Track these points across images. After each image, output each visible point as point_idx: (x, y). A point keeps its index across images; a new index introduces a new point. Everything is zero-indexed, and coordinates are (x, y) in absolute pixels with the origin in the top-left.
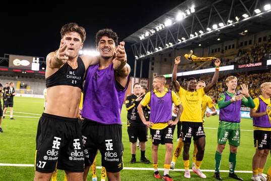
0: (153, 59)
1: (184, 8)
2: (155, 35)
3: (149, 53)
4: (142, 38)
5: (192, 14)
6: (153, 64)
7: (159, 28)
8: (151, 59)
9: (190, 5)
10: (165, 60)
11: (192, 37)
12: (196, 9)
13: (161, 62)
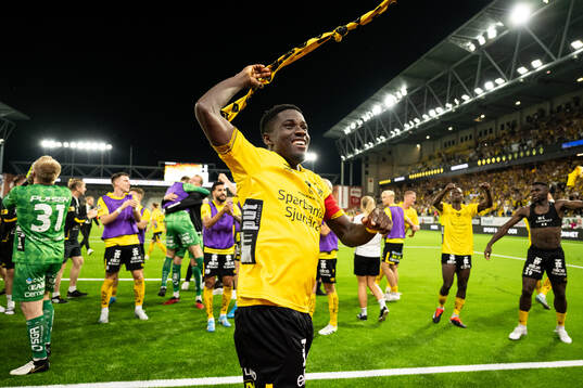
0: (367, 159)
1: (393, 89)
2: (363, 126)
3: (358, 152)
4: (347, 131)
5: (404, 98)
6: (367, 166)
7: (367, 117)
8: (364, 159)
9: (400, 85)
10: (384, 160)
11: (407, 127)
12: (409, 90)
13: (377, 163)
